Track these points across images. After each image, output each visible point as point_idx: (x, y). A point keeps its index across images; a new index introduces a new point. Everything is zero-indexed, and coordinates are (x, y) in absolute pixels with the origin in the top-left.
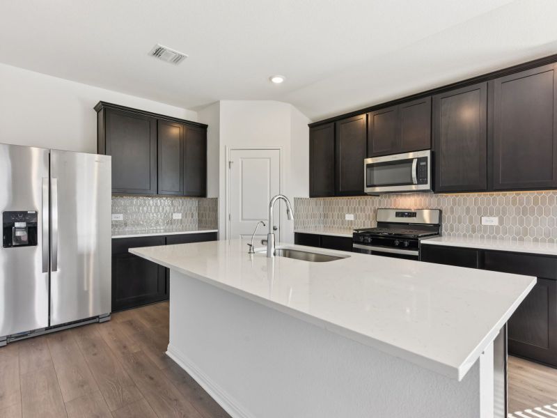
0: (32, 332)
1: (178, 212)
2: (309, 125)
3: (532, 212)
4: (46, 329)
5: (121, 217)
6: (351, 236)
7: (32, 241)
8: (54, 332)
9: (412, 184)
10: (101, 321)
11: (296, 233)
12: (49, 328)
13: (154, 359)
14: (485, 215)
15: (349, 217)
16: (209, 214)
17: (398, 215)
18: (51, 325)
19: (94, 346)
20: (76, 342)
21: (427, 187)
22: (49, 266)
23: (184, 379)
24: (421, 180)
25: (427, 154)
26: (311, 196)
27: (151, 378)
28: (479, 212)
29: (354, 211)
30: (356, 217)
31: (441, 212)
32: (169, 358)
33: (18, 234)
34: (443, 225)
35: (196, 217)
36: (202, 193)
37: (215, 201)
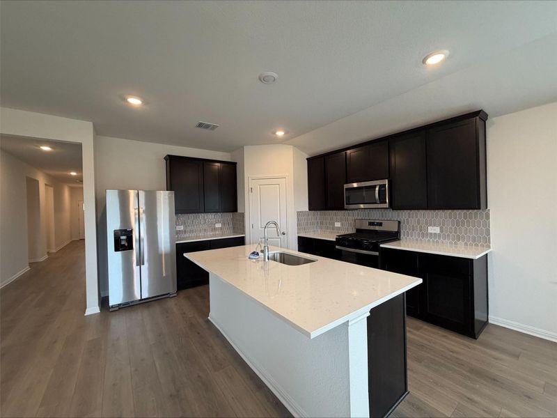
0: (132, 302)
1: (219, 222)
2: (307, 159)
3: (463, 225)
4: (140, 300)
5: (181, 228)
6: (335, 240)
7: (130, 247)
8: (144, 303)
9: (376, 203)
10: (171, 296)
11: (299, 237)
12: (141, 300)
13: (201, 321)
14: (430, 225)
15: (338, 225)
16: (239, 223)
17: (370, 224)
18: (143, 298)
19: (167, 312)
20: (156, 309)
21: (387, 205)
22: (140, 263)
23: (218, 334)
24: (382, 201)
25: (386, 182)
26: (309, 210)
27: (199, 333)
28: (426, 223)
29: (341, 221)
30: (342, 224)
31: (399, 222)
32: (210, 321)
33: (123, 243)
34: (402, 231)
35: (231, 225)
36: (234, 209)
37: (243, 215)
